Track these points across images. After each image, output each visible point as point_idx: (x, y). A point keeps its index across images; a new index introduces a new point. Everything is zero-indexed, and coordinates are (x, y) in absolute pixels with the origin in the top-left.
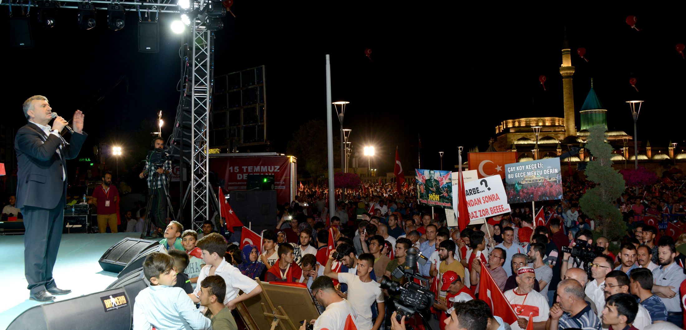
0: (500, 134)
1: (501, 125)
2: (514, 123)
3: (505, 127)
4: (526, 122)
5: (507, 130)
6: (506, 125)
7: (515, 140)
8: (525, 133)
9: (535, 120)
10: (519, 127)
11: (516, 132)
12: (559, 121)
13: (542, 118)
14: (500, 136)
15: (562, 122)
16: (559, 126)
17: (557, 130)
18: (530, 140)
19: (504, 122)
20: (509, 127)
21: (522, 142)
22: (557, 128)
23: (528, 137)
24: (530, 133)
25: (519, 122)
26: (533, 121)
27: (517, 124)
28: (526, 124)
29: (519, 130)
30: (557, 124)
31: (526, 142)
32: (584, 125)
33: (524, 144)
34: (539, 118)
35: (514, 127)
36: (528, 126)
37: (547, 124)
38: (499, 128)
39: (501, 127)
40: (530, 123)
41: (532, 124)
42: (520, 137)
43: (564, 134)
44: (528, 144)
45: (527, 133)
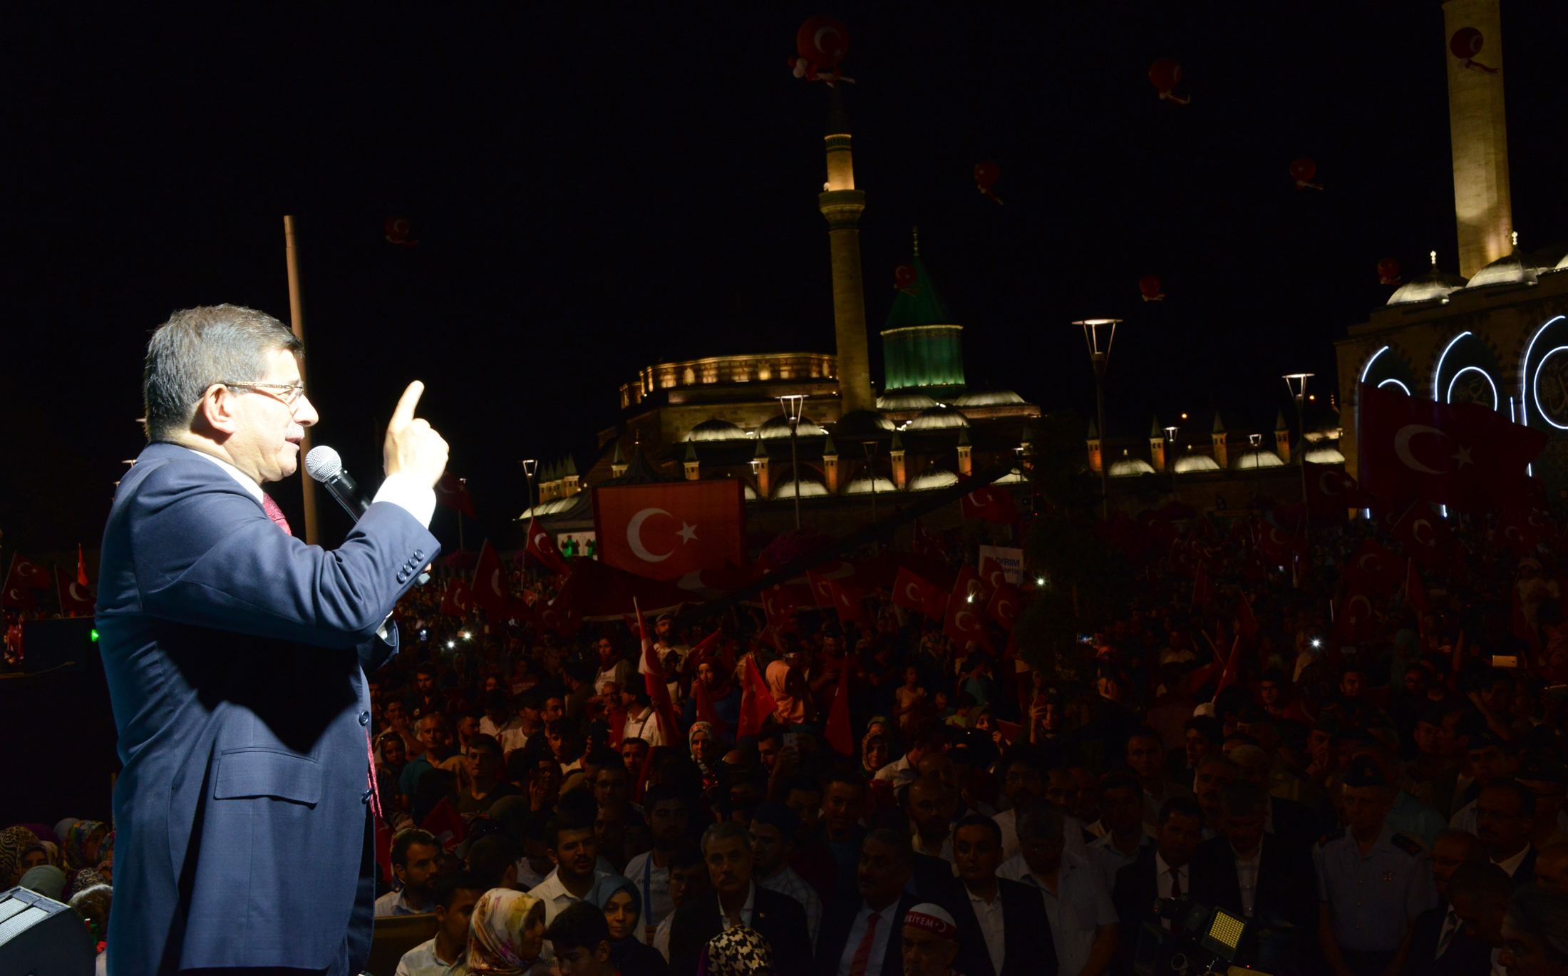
0: (635, 408)
1: (639, 379)
2: (679, 374)
3: (651, 387)
4: (719, 368)
5: (661, 395)
6: (657, 382)
7: (687, 429)
8: (715, 407)
9: (746, 364)
10: (698, 384)
11: (688, 403)
12: (820, 366)
13: (768, 357)
14: (636, 418)
15: (830, 367)
16: (822, 380)
17: (816, 393)
18: (735, 427)
19: (650, 370)
20: (664, 385)
21: (709, 436)
22: (816, 386)
23: (728, 417)
24: (731, 406)
25: (698, 372)
26: (742, 367)
27: (690, 377)
28: (718, 376)
29: (698, 394)
30: (814, 375)
31: (721, 436)
32: (895, 377)
33: (717, 442)
34: (759, 357)
35: (680, 386)
36: (725, 379)
37: (785, 375)
38: (633, 392)
39: (640, 388)
40: (732, 374)
41: (739, 374)
42: (702, 418)
43: (839, 406)
44: (728, 441)
45: (722, 406)
